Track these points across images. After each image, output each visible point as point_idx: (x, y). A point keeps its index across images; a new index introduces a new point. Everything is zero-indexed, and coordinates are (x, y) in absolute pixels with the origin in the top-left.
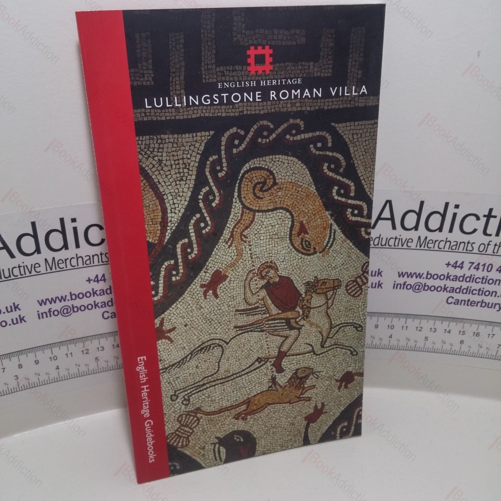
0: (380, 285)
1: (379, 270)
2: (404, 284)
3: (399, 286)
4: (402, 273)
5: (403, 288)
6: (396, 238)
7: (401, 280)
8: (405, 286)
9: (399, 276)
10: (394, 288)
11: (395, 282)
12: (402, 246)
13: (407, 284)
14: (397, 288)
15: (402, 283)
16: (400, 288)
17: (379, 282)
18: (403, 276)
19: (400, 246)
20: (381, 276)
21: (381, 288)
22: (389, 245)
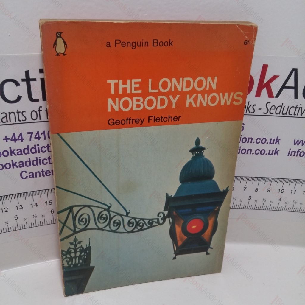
0: (276, 152)
1: (278, 137)
2: (298, 152)
3: (293, 153)
4: (298, 141)
5: (297, 156)
6: (297, 107)
7: (296, 148)
8: (299, 153)
9: (295, 144)
10: (288, 155)
11: (290, 149)
12: (301, 115)
13: (300, 151)
14: (291, 156)
15: (296, 150)
16: (294, 156)
17: (276, 149)
18: (298, 145)
19: (299, 115)
20: (279, 144)
21: (278, 155)
22: (289, 114)
